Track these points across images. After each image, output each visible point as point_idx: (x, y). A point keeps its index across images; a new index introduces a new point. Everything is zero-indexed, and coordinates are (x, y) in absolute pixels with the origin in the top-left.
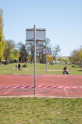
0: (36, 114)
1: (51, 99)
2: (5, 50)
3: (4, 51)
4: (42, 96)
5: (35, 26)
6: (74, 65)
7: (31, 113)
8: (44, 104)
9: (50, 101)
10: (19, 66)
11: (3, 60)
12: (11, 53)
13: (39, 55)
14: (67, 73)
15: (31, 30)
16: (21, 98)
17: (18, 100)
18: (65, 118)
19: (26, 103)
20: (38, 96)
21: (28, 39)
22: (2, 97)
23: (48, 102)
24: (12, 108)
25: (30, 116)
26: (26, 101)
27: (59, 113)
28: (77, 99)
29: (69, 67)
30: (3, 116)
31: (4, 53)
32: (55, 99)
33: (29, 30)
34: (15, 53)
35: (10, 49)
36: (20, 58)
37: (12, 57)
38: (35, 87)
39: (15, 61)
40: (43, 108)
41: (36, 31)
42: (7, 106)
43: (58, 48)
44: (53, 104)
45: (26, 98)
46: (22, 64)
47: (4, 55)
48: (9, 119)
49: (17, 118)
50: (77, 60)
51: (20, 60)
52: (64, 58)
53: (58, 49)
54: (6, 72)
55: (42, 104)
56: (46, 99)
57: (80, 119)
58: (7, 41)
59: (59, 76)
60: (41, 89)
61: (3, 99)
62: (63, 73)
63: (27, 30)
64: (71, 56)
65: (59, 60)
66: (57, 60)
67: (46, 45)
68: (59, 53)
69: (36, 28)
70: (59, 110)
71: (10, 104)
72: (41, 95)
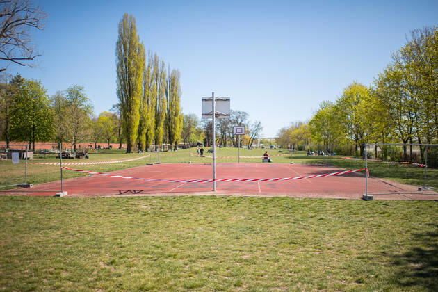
0: (209, 219)
1: (235, 198)
2: (183, 129)
3: (181, 130)
4: (223, 194)
5: (213, 93)
6: (281, 150)
7: (202, 218)
8: (224, 205)
9: (234, 201)
10: (202, 150)
11: (181, 143)
12: (192, 132)
13: (231, 136)
14: (269, 161)
15: (209, 100)
16: (193, 197)
17: (188, 200)
18: (249, 226)
19: (199, 203)
20: (218, 193)
21: (205, 113)
22: (167, 195)
23: (230, 202)
24: (177, 210)
25: (201, 222)
26: (199, 200)
27: (243, 218)
28: (273, 198)
29: (271, 153)
30: (161, 223)
31: (182, 133)
32: (241, 197)
33: (206, 100)
34: (198, 132)
35: (190, 127)
36: (205, 140)
37: (194, 138)
38: (214, 180)
39: (199, 144)
40: (221, 211)
41: (215, 102)
42: (171, 208)
43: (259, 125)
44: (237, 206)
45: (199, 197)
46: (206, 149)
47: (182, 136)
48: (168, 226)
49: (180, 225)
50: (287, 142)
51: (205, 143)
52: (269, 140)
53: (258, 127)
54: (183, 159)
55: (221, 205)
56: (228, 198)
57: (272, 226)
58: (186, 116)
59: (257, 165)
60: (224, 184)
61: (167, 198)
62: (263, 161)
63: (203, 100)
64: (278, 137)
65: (261, 143)
66: (259, 142)
67: (242, 121)
68: (260, 133)
69: (215, 96)
70: (243, 213)
71: (175, 206)
72: (222, 191)
